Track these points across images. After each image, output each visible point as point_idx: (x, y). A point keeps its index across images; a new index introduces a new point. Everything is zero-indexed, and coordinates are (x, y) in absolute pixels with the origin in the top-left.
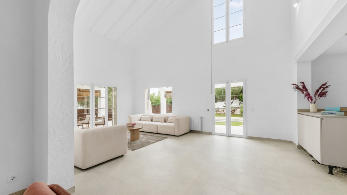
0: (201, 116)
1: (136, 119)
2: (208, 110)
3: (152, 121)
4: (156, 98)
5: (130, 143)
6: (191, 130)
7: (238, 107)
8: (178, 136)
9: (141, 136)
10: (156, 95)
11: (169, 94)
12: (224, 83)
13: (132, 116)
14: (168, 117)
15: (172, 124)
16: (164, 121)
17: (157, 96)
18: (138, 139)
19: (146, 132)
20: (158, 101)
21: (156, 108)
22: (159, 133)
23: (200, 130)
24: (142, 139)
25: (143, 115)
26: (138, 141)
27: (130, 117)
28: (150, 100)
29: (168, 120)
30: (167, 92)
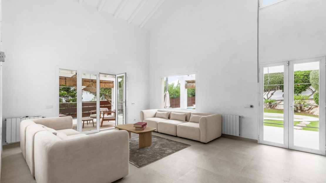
0: (240, 115)
1: (149, 115)
2: (252, 106)
3: (169, 118)
4: (175, 89)
5: (138, 151)
6: (223, 133)
7: (282, 100)
8: (204, 143)
9: (154, 139)
10: (175, 85)
11: (190, 84)
12: (282, 65)
13: (145, 111)
14: (190, 114)
15: (196, 125)
16: (185, 120)
17: (176, 87)
18: (149, 146)
19: (161, 133)
20: (178, 92)
21: (175, 101)
22: (178, 136)
23: (238, 135)
24: (154, 145)
25: (158, 111)
26: (149, 148)
27: (142, 113)
28: (167, 91)
29: (190, 118)
30: (188, 82)
